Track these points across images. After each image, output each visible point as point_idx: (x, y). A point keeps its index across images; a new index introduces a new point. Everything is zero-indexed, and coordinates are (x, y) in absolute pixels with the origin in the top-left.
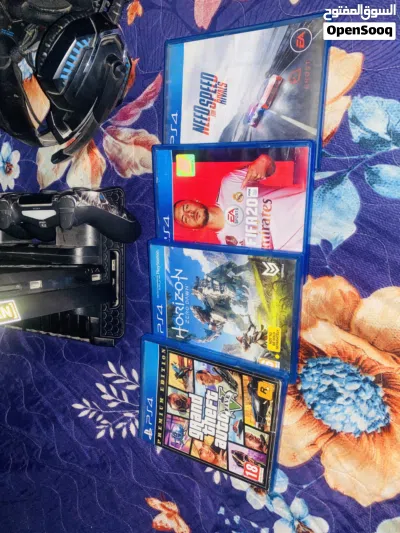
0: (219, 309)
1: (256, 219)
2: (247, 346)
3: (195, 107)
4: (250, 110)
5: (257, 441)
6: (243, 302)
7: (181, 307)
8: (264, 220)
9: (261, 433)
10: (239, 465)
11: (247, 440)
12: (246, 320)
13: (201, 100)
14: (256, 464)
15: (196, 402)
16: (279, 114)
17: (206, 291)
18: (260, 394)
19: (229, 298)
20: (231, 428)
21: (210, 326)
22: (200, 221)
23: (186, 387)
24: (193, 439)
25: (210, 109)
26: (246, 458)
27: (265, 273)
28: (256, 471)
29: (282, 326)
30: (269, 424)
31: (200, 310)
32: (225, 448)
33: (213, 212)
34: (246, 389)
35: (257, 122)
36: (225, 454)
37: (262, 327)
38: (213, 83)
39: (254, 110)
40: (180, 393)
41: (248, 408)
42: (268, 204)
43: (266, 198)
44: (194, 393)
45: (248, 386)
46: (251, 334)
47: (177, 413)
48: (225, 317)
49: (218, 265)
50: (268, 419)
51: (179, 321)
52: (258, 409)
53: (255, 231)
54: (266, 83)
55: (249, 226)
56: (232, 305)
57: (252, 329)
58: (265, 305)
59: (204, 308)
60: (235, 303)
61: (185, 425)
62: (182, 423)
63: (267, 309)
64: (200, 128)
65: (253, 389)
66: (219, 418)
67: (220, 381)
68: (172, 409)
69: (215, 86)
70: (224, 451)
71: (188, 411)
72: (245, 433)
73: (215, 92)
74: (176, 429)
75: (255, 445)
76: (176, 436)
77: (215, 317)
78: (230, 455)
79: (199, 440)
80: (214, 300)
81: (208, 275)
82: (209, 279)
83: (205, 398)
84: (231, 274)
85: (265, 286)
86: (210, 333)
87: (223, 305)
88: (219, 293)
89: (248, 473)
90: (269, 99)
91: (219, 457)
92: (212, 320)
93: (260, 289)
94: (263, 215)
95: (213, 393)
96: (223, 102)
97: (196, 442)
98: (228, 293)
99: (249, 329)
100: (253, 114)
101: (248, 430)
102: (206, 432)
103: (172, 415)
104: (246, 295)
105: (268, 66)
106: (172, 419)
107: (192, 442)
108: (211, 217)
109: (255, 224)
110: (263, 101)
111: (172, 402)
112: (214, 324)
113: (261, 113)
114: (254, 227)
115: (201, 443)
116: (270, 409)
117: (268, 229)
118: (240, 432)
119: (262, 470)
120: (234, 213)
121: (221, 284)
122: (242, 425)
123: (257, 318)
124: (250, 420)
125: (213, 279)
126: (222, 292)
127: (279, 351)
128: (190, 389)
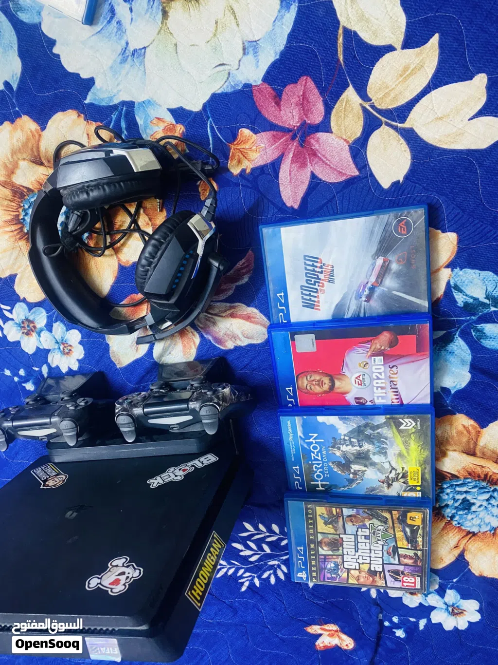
0: (358, 460)
1: (383, 381)
2: (389, 485)
3: (302, 286)
4: (360, 287)
5: (411, 558)
6: (383, 452)
7: (318, 464)
8: (391, 381)
9: (414, 552)
10: (396, 580)
11: (402, 559)
12: (387, 466)
13: (307, 280)
14: (413, 576)
15: (348, 541)
16: (390, 290)
17: (344, 448)
18: (409, 522)
19: (368, 451)
20: (385, 553)
21: (351, 476)
22: (326, 387)
23: (336, 530)
24: (349, 570)
25: (318, 288)
26: (403, 573)
27: (402, 427)
28: (413, 581)
29: (421, 466)
30: (421, 543)
31: (339, 464)
32: (381, 570)
33: (339, 379)
34: (396, 521)
35: (369, 298)
36: (382, 574)
37: (403, 468)
38: (319, 265)
39: (365, 287)
40: (330, 536)
41: (400, 534)
42: (394, 369)
43: (392, 364)
44: (345, 534)
45: (398, 519)
46: (392, 475)
47: (330, 553)
48: (365, 466)
49: (355, 426)
50: (420, 540)
51: (319, 476)
52: (409, 534)
53: (384, 391)
54: (374, 265)
55: (377, 388)
56: (371, 456)
57: (393, 472)
58: (404, 452)
59: (343, 462)
60: (374, 454)
61: (339, 560)
62: (336, 560)
63: (406, 454)
64: (310, 305)
65: (403, 520)
66: (372, 548)
67: (370, 519)
68: (324, 551)
69: (321, 267)
70: (380, 572)
71: (341, 549)
72: (399, 555)
73: (321, 272)
74: (331, 565)
75: (410, 562)
76: (331, 571)
77: (355, 467)
78: (387, 574)
79: (355, 569)
80: (353, 454)
81: (345, 435)
82: (347, 438)
83: (356, 536)
84: (368, 432)
85: (403, 437)
86: (351, 481)
87: (363, 458)
88: (358, 448)
89: (405, 584)
90: (378, 277)
91: (377, 578)
92: (352, 471)
93: (399, 440)
94: (390, 377)
95: (363, 530)
96: (331, 281)
97: (352, 572)
98: (367, 446)
99: (391, 472)
100: (364, 290)
101: (401, 551)
102: (360, 561)
103: (325, 556)
104: (385, 446)
105: (374, 249)
106: (325, 559)
107: (348, 572)
108: (337, 383)
109: (383, 385)
110: (373, 279)
111: (323, 545)
112: (355, 473)
113: (372, 289)
114: (382, 388)
115: (357, 572)
116: (420, 532)
117: (397, 388)
118: (394, 555)
119: (418, 579)
120: (361, 378)
121: (359, 441)
122: (396, 549)
123: (397, 462)
124: (402, 543)
125: (350, 438)
126: (360, 447)
127: (420, 484)
128: (341, 530)
